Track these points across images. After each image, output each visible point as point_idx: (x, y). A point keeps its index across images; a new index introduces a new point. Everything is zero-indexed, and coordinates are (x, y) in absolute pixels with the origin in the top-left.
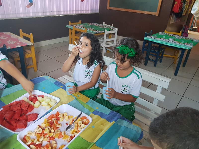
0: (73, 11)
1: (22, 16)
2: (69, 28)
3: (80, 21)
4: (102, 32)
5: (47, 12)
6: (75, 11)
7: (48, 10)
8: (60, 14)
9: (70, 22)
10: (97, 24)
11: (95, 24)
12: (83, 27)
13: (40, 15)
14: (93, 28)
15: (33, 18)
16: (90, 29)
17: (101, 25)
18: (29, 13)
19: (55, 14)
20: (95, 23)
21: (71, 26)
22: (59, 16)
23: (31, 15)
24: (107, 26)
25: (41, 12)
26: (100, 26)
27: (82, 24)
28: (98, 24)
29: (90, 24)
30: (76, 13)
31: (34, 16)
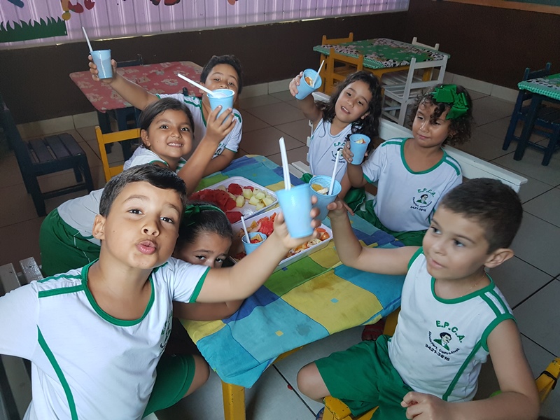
0: (337, 7)
1: (217, 23)
2: (320, 53)
3: (351, 34)
4: (405, 63)
5: (272, 13)
6: (342, 7)
7: (275, 8)
8: (304, 16)
9: (324, 37)
10: (395, 42)
11: (389, 42)
12: (354, 51)
13: (256, 20)
14: (381, 54)
15: (241, 28)
16: (373, 55)
17: (405, 45)
18: (232, 16)
19: (292, 17)
20: (390, 40)
21: (326, 47)
22: (301, 21)
23: (237, 22)
24: (422, 48)
25: (259, 14)
26: (403, 49)
27: (354, 43)
28: (398, 43)
29: (376, 42)
30: (344, 13)
31: (244, 24)
